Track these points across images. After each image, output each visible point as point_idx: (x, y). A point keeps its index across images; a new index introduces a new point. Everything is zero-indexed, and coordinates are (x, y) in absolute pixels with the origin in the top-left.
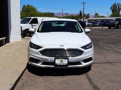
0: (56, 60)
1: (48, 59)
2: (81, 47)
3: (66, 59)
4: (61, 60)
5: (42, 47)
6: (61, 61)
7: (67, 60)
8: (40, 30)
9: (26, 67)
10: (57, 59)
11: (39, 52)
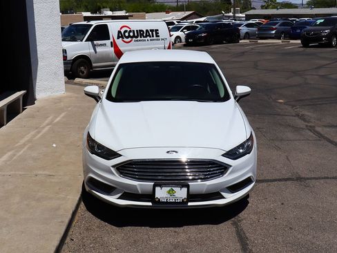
0: (158, 189)
1: (135, 186)
2: (223, 155)
3: (183, 186)
4: (169, 188)
5: (120, 155)
6: (169, 192)
7: (185, 190)
8: (114, 94)
9: (80, 199)
10: (161, 186)
11: (113, 166)
